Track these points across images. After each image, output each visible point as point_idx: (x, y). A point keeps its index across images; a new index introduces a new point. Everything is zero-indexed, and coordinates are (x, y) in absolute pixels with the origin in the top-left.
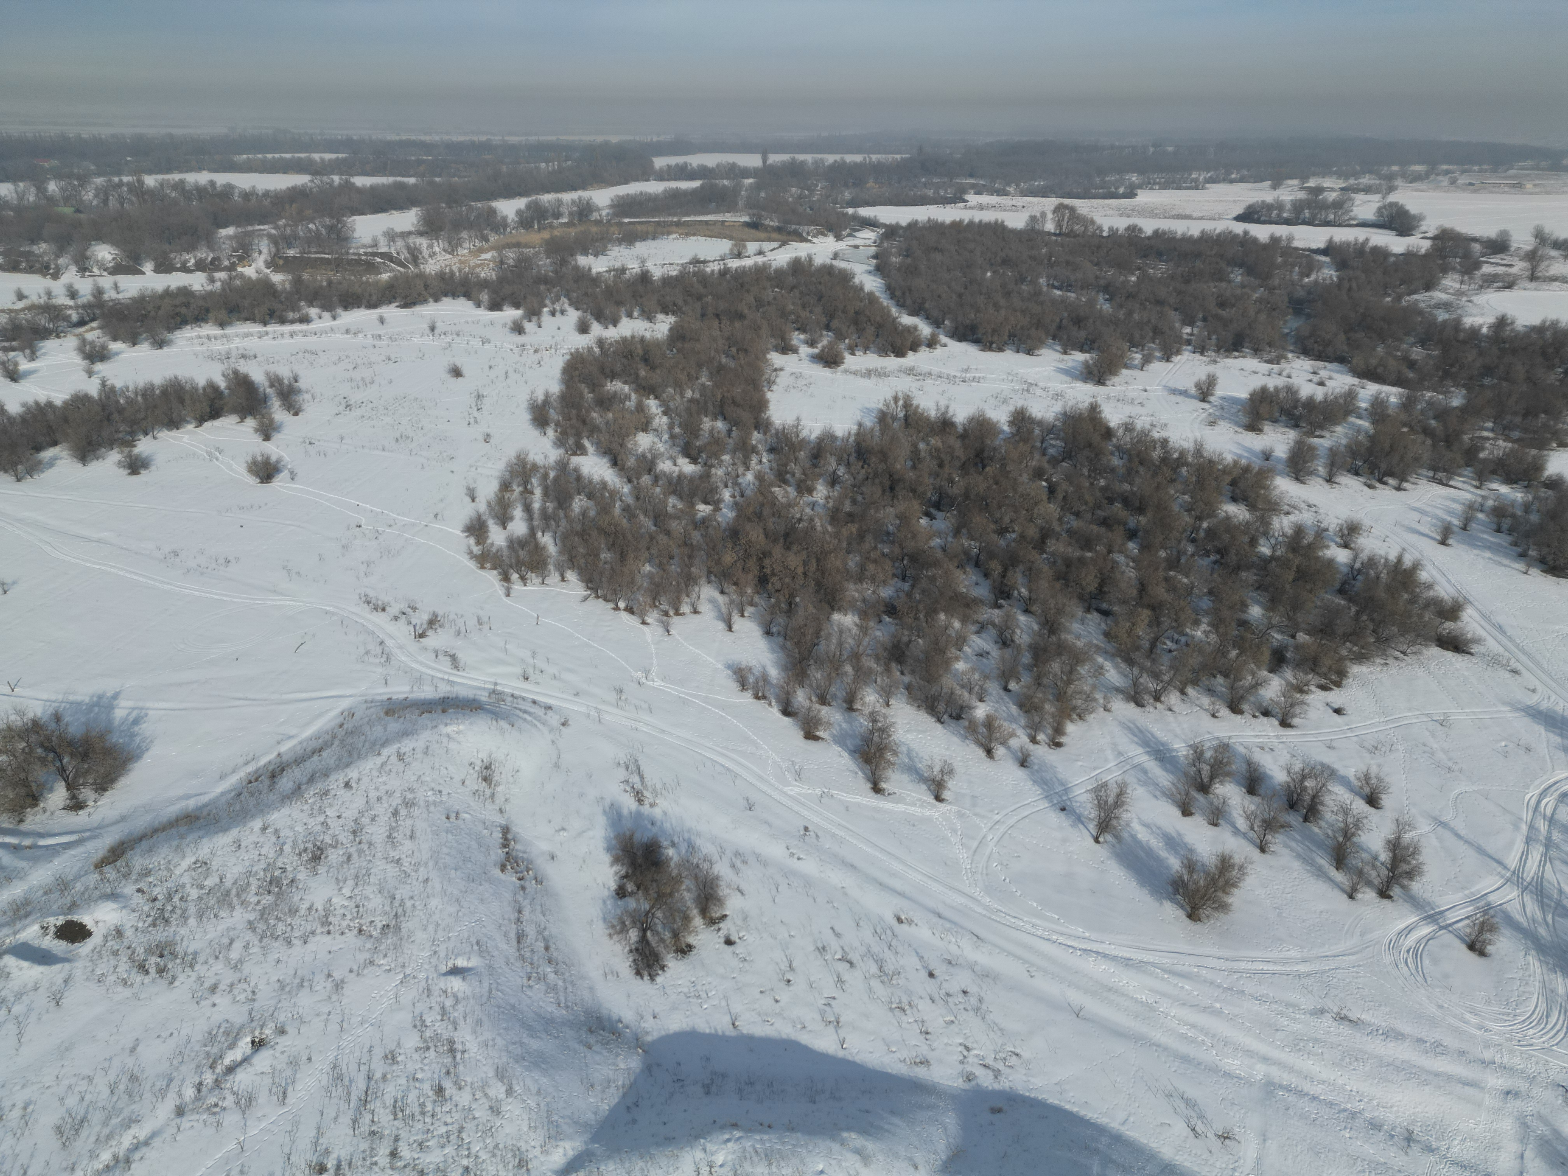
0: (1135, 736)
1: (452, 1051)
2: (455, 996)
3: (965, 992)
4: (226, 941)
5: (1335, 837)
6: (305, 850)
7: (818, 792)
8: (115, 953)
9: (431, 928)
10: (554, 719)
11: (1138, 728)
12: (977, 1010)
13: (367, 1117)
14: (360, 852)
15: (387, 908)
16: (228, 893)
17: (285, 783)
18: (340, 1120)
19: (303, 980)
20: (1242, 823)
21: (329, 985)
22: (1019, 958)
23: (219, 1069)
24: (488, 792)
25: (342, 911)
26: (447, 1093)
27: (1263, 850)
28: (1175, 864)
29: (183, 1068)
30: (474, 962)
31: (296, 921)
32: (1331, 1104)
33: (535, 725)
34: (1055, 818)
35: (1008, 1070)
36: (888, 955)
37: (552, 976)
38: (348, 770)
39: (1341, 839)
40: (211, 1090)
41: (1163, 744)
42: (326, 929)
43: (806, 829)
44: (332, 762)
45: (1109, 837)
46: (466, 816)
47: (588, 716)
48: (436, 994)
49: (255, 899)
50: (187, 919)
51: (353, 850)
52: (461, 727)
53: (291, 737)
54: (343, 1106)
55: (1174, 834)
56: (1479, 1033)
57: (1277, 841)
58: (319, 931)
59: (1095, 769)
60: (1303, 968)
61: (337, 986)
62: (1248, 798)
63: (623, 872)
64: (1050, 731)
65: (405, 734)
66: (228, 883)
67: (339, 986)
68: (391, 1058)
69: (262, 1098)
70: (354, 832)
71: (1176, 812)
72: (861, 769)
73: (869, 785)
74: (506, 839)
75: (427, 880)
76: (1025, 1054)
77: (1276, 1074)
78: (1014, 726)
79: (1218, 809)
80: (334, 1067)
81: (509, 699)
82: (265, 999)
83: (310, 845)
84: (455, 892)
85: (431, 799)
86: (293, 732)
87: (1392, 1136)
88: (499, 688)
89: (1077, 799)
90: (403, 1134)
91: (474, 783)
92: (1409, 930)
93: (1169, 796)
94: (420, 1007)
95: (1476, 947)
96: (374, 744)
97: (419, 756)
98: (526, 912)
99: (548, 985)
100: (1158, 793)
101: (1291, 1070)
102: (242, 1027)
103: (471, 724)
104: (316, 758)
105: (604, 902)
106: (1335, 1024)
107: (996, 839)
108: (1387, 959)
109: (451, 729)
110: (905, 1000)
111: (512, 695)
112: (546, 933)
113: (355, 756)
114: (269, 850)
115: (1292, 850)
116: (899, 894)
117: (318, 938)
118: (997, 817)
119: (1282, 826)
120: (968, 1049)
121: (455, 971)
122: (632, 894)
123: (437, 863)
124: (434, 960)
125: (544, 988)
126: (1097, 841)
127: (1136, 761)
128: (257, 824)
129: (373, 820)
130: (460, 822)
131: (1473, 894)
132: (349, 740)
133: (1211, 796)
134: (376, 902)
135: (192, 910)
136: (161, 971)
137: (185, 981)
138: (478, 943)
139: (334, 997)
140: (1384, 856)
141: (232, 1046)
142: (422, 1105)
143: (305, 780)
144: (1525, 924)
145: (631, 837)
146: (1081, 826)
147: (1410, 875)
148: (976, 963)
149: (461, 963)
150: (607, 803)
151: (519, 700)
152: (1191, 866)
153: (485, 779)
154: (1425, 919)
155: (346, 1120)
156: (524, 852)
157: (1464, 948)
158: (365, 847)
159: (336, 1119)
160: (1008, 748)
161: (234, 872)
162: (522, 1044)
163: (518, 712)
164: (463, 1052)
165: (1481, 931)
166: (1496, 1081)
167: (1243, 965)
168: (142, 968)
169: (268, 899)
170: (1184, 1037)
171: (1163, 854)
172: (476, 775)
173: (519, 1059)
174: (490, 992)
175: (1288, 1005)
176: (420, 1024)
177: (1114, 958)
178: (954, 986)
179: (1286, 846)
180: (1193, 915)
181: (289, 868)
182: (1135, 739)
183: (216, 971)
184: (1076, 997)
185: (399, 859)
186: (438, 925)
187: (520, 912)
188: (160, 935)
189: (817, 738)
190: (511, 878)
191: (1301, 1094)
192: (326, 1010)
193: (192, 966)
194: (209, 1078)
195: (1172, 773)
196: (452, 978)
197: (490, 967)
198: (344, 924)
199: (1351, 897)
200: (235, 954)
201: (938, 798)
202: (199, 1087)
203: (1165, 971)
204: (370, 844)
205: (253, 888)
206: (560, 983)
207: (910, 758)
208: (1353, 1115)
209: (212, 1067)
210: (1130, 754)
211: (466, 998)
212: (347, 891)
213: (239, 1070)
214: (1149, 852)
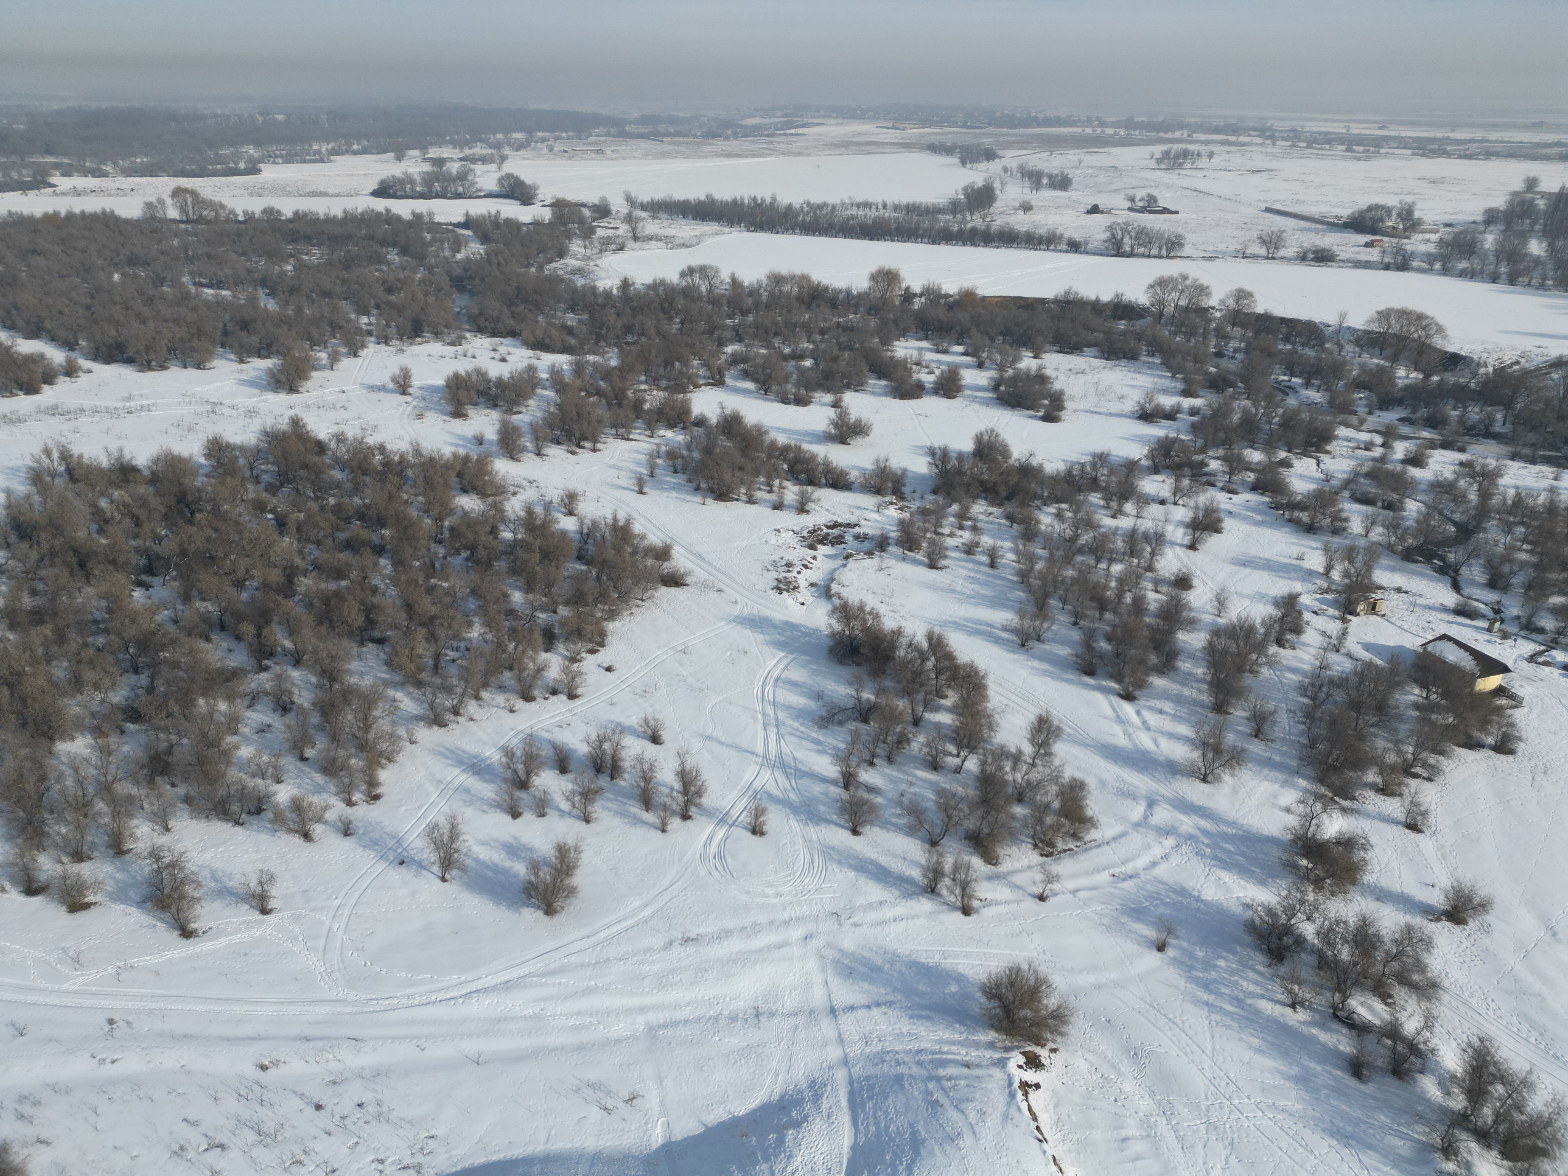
0: (448, 758)
3: (360, 1105)
5: (639, 786)
7: (112, 970)
11: (448, 749)
12: (379, 1117)
20: (565, 806)
22: (404, 1038)
27: (587, 821)
28: (520, 869)
32: (698, 1020)
34: (397, 875)
35: (428, 1158)
36: (263, 1113)
39: (642, 784)
41: (476, 757)
43: (111, 1022)
45: (454, 872)
55: (512, 841)
56: (776, 900)
57: (598, 809)
59: (420, 808)
60: (646, 913)
62: (563, 778)
64: (364, 787)
71: (508, 818)
72: (161, 920)
73: (177, 933)
76: (439, 1132)
77: (653, 1017)
78: (325, 796)
79: (541, 800)
87: (746, 1020)
89: (413, 845)
92: (710, 838)
93: (498, 806)
95: (757, 830)
100: (485, 807)
101: (662, 1007)
106: (683, 949)
107: (343, 926)
108: (703, 872)
110: (298, 1151)
115: (610, 810)
116: (254, 1039)
118: (337, 903)
119: (596, 792)
120: (381, 1162)
126: (443, 879)
127: (456, 784)
131: (743, 787)
133: (532, 789)
140: (678, 786)
144: (781, 796)
146: (425, 872)
147: (699, 793)
148: (363, 1068)
152: (534, 866)
154: (718, 824)
157: (749, 834)
160: (326, 823)
165: (757, 817)
166: (797, 933)
167: (602, 935)
170: (574, 1028)
171: (507, 864)
175: (646, 951)
177: (494, 988)
178: (347, 1105)
179: (604, 808)
180: (550, 911)
182: (449, 762)
184: (470, 1046)
189: (87, 906)
191: (675, 1024)
195: (492, 781)
199: (664, 831)
201: (265, 911)
203: (541, 976)
207: (217, 880)
208: (716, 1019)
210: (449, 779)
214: (495, 868)
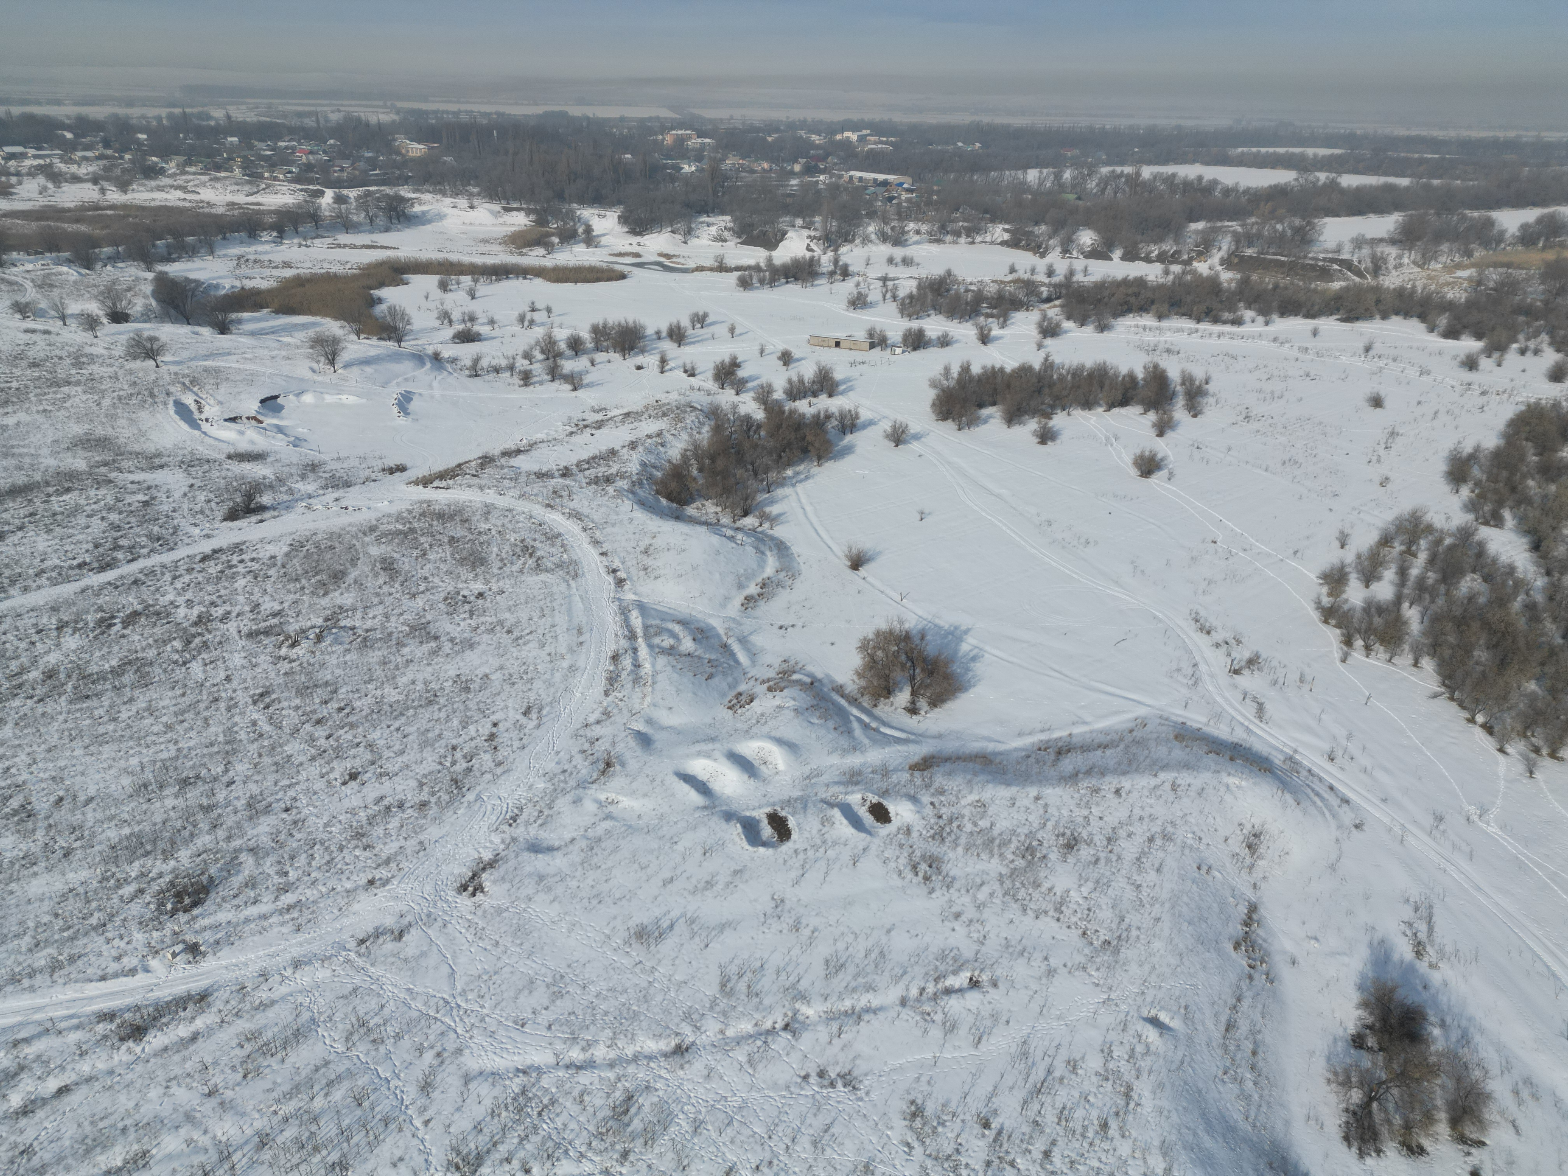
1: (1127, 1096)
2: (1147, 1046)
4: (978, 881)
6: (1063, 835)
8: (901, 846)
9: (1147, 967)
10: (1347, 816)
13: (1036, 1106)
14: (1108, 861)
15: (1114, 926)
16: (992, 841)
17: (1067, 764)
18: (1015, 1092)
19: (1024, 950)
21: (1044, 967)
23: (940, 986)
24: (1248, 861)
25: (1075, 907)
26: (1111, 1132)
29: (916, 968)
30: (1175, 1024)
31: (1036, 895)
33: (1323, 814)
37: (1249, 1085)
38: (1122, 778)
40: (929, 999)
42: (1057, 915)
44: (1112, 763)
46: (1217, 874)
47: (1390, 830)
48: (1131, 1032)
49: (1010, 857)
50: (957, 845)
51: (1102, 855)
52: (1243, 783)
53: (1085, 723)
54: (1021, 1083)
58: (1051, 913)
61: (1049, 971)
63: (1370, 1020)
65: (1187, 766)
66: (996, 832)
67: (1051, 973)
68: (1073, 1065)
69: (963, 1031)
70: (1109, 840)
74: (1250, 918)
75: (1158, 920)
80: (1025, 1042)
81: (1304, 773)
82: (992, 948)
83: (1068, 832)
84: (1181, 945)
85: (1190, 842)
86: (1089, 719)
88: (1297, 757)
90: (1061, 1142)
91: (1237, 845)
94: (1113, 1036)
96: (1154, 763)
97: (1192, 794)
98: (1246, 1003)
99: (1242, 1090)
102: (967, 961)
103: (1255, 784)
104: (1099, 753)
105: (1335, 1040)
109: (1232, 781)
111: (1310, 771)
112: (1259, 1037)
113: (1134, 767)
114: (1035, 819)
117: (1048, 919)
121: (1154, 1022)
122: (1370, 1049)
123: (1173, 907)
124: (1139, 1000)
125: (1237, 1091)
128: (1033, 791)
129: (1129, 836)
130: (1209, 878)
132: (1134, 749)
134: (1106, 914)
135: (963, 840)
136: (927, 878)
137: (940, 897)
138: (1186, 1007)
139: (1044, 981)
141: (955, 973)
142: (1085, 1128)
143: (1084, 769)
145: (1392, 990)
149: (1164, 1017)
150: (1378, 936)
151: (1315, 779)
153: (1249, 847)
155: (1020, 1095)
156: (1265, 941)
158: (1114, 858)
159: (1012, 1088)
161: (1003, 824)
162: (1195, 1134)
163: (1309, 791)
164: (1138, 1105)
168: (915, 868)
169: (1020, 863)
172: (1241, 838)
173: (1189, 1147)
174: (1182, 1063)
176: (1107, 1052)
181: (1045, 844)
183: (963, 901)
185: (1139, 886)
186: (1154, 968)
187: (1239, 1000)
188: (934, 848)
190: (1241, 960)
192: (1034, 986)
193: (948, 887)
194: (931, 989)
196: (1149, 1027)
197: (1190, 1038)
198: (1074, 919)
200: (982, 895)
202: (922, 990)
204: (1119, 858)
205: (1013, 846)
206: (1256, 1097)
209: (937, 980)
211: (1157, 1054)
212: (1085, 891)
213: (954, 996)
